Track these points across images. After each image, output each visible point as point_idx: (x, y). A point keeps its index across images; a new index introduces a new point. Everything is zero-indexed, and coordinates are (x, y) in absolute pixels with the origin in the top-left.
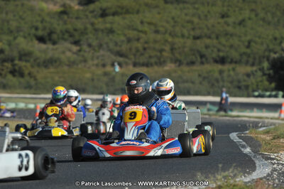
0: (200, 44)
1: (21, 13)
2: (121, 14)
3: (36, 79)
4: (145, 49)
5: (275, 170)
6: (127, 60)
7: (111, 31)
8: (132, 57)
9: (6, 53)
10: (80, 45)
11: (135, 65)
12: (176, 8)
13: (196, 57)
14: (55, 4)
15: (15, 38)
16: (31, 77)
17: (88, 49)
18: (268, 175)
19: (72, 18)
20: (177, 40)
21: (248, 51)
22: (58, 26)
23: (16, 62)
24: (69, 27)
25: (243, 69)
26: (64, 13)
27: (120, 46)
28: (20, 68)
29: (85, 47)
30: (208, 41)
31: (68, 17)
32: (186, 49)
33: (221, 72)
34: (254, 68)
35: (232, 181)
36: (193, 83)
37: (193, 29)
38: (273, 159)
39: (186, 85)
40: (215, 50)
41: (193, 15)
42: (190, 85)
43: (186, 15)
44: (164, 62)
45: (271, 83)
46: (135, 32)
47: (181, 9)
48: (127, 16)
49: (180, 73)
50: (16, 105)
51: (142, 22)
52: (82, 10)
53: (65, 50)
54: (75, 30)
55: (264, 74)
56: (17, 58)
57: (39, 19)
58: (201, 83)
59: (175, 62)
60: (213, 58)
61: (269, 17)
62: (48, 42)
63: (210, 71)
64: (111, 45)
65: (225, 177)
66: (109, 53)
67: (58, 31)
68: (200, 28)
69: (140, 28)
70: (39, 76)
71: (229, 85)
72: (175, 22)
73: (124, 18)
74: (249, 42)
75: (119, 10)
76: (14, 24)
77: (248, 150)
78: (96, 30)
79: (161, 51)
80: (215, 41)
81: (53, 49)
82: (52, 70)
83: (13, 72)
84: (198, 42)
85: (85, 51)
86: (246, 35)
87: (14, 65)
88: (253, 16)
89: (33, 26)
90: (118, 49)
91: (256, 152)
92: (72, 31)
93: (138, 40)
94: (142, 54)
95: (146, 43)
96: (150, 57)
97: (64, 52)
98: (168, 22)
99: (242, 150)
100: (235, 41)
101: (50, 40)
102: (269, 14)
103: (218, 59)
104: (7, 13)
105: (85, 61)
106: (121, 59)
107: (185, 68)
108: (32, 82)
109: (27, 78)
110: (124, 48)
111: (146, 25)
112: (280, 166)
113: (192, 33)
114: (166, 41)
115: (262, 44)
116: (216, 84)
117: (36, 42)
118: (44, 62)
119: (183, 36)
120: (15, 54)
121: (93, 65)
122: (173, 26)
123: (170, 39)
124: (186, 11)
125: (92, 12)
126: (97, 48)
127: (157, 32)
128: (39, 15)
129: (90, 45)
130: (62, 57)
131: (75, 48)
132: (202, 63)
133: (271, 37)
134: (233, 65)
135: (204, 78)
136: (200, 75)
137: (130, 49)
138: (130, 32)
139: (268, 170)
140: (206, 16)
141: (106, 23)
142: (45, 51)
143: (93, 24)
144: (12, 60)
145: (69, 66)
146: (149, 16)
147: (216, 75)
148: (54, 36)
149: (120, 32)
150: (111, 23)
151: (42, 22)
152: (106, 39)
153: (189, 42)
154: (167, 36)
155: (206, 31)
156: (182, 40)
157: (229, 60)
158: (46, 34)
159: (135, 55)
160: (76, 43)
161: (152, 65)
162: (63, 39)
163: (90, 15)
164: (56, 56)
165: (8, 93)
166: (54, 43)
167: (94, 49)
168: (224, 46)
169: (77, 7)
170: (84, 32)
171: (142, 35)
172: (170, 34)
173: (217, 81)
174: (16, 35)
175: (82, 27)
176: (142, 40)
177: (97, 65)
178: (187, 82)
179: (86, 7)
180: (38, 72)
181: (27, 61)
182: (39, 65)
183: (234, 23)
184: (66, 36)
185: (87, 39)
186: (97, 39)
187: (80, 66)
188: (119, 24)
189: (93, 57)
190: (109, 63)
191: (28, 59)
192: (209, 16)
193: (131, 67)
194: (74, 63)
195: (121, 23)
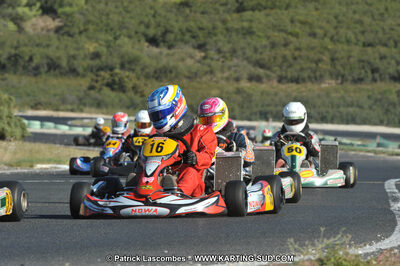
0: (372, 54)
1: (126, 4)
2: (266, 8)
3: (142, 95)
4: (295, 58)
6: (268, 72)
7: (249, 32)
8: (276, 68)
9: (103, 59)
10: (206, 51)
11: (280, 80)
12: (340, 3)
13: (366, 72)
15: (116, 39)
16: (136, 92)
17: (216, 57)
19: (195, 12)
20: (339, 46)
22: (177, 23)
23: (117, 71)
24: (192, 24)
26: (185, 4)
27: (261, 53)
28: (121, 79)
29: (212, 53)
30: (383, 50)
31: (191, 11)
36: (361, 107)
37: (363, 32)
39: (351, 110)
40: (393, 62)
41: (365, 13)
42: (357, 109)
43: (355, 12)
44: (321, 76)
46: (284, 35)
47: (347, 4)
48: (273, 11)
49: (342, 92)
51: (292, 21)
52: (211, 3)
53: (186, 57)
54: (201, 29)
56: (118, 66)
57: (152, 12)
58: (370, 108)
59: (337, 78)
60: (389, 74)
62: (162, 44)
63: (385, 92)
64: (249, 53)
66: (245, 63)
67: (176, 30)
69: (290, 28)
70: (147, 91)
72: (339, 22)
73: (267, 15)
75: (263, 3)
76: (115, 18)
78: (227, 29)
79: (319, 61)
80: (394, 50)
81: (168, 55)
83: (111, 85)
84: (369, 49)
85: (212, 59)
87: (113, 75)
89: (141, 22)
90: (258, 56)
92: (195, 29)
93: (286, 45)
94: (290, 66)
95: (298, 49)
96: (302, 69)
97: (183, 60)
98: (328, 22)
99: (392, 204)
101: (164, 41)
103: (396, 75)
105: (212, 72)
106: (261, 71)
107: (350, 87)
108: (138, 99)
109: (131, 94)
110: (267, 55)
111: (298, 25)
113: (362, 38)
114: (326, 48)
116: (392, 110)
117: (146, 44)
118: (155, 72)
119: (348, 42)
120: (116, 61)
121: (222, 78)
122: (336, 28)
124: (353, 7)
125: (224, 4)
126: (228, 55)
127: (313, 35)
128: (151, 8)
129: (219, 51)
130: (181, 65)
131: (199, 55)
132: (374, 80)
135: (376, 101)
136: (369, 97)
137: (275, 58)
138: (276, 34)
140: (382, 15)
141: (243, 21)
142: (156, 58)
143: (224, 22)
144: (111, 69)
145: (189, 78)
146: (301, 13)
147: (394, 97)
148: (170, 37)
149: (261, 34)
150: (251, 21)
151: (154, 16)
152: (242, 43)
153: (356, 51)
154: (327, 40)
155: (380, 35)
156: (346, 47)
158: (159, 33)
159: (281, 67)
160: (201, 47)
161: (304, 80)
162: (182, 40)
163: (222, 9)
164: (172, 64)
166: (170, 47)
167: (225, 57)
170: (212, 33)
171: (292, 39)
172: (332, 39)
173: (394, 105)
174: (118, 34)
175: (210, 26)
176: (291, 47)
177: (227, 79)
178: (352, 105)
180: (146, 85)
181: (131, 70)
182: (147, 77)
184: (187, 36)
185: (216, 42)
186: (229, 42)
188: (260, 23)
189: (222, 67)
190: (245, 76)
191: (133, 67)
192: (386, 16)
193: (275, 83)
194: (196, 74)
195: (264, 21)
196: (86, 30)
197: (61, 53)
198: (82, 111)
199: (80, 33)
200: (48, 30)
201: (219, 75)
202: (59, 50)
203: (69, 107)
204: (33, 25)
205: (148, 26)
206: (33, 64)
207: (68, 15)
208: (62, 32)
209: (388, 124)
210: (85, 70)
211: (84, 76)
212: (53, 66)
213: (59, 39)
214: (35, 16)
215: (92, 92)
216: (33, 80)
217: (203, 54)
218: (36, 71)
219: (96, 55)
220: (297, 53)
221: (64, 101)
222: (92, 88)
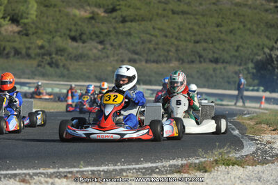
0: (199, 48)
1: (58, 18)
2: (138, 21)
3: (68, 70)
4: (155, 49)
5: (258, 149)
6: (141, 57)
7: (129, 34)
8: (145, 55)
9: (46, 48)
10: (104, 44)
11: (147, 61)
12: (181, 18)
13: (196, 57)
14: (85, 12)
15: (53, 38)
16: (65, 68)
17: (110, 48)
18: (254, 153)
19: (98, 23)
20: (181, 43)
21: (237, 54)
22: (87, 29)
24: (96, 29)
25: (232, 68)
26: (92, 18)
27: (136, 46)
28: (57, 61)
29: (108, 46)
30: (205, 45)
31: (96, 22)
32: (188, 51)
33: (215, 70)
34: (241, 68)
35: (226, 157)
36: (192, 77)
38: (257, 140)
40: (211, 52)
41: (195, 24)
42: (190, 79)
43: (189, 23)
44: (170, 60)
45: (254, 80)
46: (148, 36)
47: (185, 19)
48: (143, 23)
50: (53, 89)
51: (154, 28)
52: (107, 17)
53: (92, 48)
54: (101, 32)
55: (249, 73)
56: (54, 53)
57: (73, 22)
58: (198, 78)
59: (179, 61)
60: (209, 59)
61: (254, 27)
62: (79, 41)
63: (206, 69)
64: (129, 46)
65: (220, 154)
66: (126, 52)
67: (87, 33)
68: (199, 35)
69: (152, 33)
70: (71, 68)
71: (221, 80)
72: (180, 29)
73: (140, 25)
74: (238, 47)
75: (137, 18)
76: (53, 26)
77: (236, 132)
78: (117, 33)
79: (168, 51)
80: (211, 45)
81: (82, 47)
82: (81, 63)
83: (50, 64)
84: (198, 45)
85: (108, 49)
86: (235, 42)
87: (51, 58)
88: (241, 26)
90: (133, 48)
91: (243, 134)
92: (98, 32)
93: (150, 42)
94: (153, 53)
95: (157, 44)
96: (159, 56)
97: (91, 50)
98: (174, 29)
99: (233, 131)
100: (227, 46)
101: (81, 39)
102: (254, 26)
103: (212, 59)
104: (47, 17)
105: (108, 57)
106: (136, 57)
107: (187, 66)
108: (65, 72)
109: (62, 69)
110: (139, 48)
111: (157, 31)
112: (263, 146)
113: (193, 38)
114: (172, 43)
115: (248, 48)
116: (211, 79)
117: (70, 41)
118: (75, 57)
119: (186, 40)
120: (53, 50)
121: (114, 60)
122: (179, 32)
123: (176, 43)
124: (188, 21)
125: (115, 18)
127: (166, 36)
128: (73, 20)
130: (90, 53)
131: (100, 47)
132: (200, 62)
133: (255, 44)
134: (225, 65)
135: (201, 74)
136: (198, 72)
137: (144, 49)
138: (144, 35)
139: (253, 149)
140: (205, 25)
141: (125, 28)
142: (76, 48)
143: (115, 28)
144: (50, 55)
145: (95, 60)
146: (159, 23)
147: (211, 72)
148: (84, 37)
149: (136, 35)
150: (130, 28)
151: (75, 25)
152: (125, 40)
153: (191, 45)
154: (173, 40)
155: (204, 36)
156: (185, 44)
157: (221, 61)
158: (78, 35)
159: (147, 54)
160: (101, 42)
161: (160, 62)
162: (91, 39)
163: (113, 21)
164: (85, 52)
165: (46, 80)
166: (84, 42)
167: (115, 48)
168: (218, 49)
169: (103, 14)
170: (108, 34)
171: (153, 38)
172: (176, 38)
173: (212, 76)
174: (54, 35)
175: (107, 30)
176: (153, 43)
177: (117, 61)
179: (110, 15)
180: (70, 64)
181: (62, 56)
182: (71, 59)
183: (226, 32)
184: (94, 37)
185: (110, 40)
186: (117, 40)
187: (103, 61)
188: (135, 29)
189: (114, 54)
190: (127, 59)
191: (63, 54)
192: (207, 25)
193: (144, 63)
194: (99, 58)
195: (137, 28)
196: (36, 32)
197: (22, 46)
198: (34, 78)
199: (33, 34)
200: (14, 33)
201: (112, 59)
202: (20, 43)
203: (27, 76)
204: (6, 29)
205: (70, 30)
206: (6, 52)
207: (25, 24)
208: (21, 33)
209: (208, 87)
210: (35, 55)
211: (35, 59)
212: (17, 52)
213: (20, 38)
214: (7, 24)
215: (39, 68)
216: (6, 61)
217: (102, 47)
218: (7, 56)
219: (42, 47)
220: (156, 47)
221: (24, 73)
222: (39, 65)
